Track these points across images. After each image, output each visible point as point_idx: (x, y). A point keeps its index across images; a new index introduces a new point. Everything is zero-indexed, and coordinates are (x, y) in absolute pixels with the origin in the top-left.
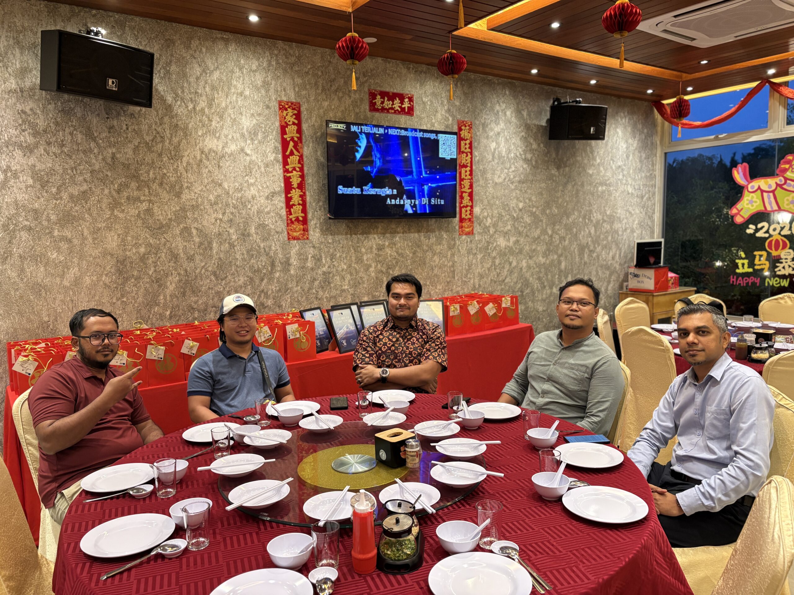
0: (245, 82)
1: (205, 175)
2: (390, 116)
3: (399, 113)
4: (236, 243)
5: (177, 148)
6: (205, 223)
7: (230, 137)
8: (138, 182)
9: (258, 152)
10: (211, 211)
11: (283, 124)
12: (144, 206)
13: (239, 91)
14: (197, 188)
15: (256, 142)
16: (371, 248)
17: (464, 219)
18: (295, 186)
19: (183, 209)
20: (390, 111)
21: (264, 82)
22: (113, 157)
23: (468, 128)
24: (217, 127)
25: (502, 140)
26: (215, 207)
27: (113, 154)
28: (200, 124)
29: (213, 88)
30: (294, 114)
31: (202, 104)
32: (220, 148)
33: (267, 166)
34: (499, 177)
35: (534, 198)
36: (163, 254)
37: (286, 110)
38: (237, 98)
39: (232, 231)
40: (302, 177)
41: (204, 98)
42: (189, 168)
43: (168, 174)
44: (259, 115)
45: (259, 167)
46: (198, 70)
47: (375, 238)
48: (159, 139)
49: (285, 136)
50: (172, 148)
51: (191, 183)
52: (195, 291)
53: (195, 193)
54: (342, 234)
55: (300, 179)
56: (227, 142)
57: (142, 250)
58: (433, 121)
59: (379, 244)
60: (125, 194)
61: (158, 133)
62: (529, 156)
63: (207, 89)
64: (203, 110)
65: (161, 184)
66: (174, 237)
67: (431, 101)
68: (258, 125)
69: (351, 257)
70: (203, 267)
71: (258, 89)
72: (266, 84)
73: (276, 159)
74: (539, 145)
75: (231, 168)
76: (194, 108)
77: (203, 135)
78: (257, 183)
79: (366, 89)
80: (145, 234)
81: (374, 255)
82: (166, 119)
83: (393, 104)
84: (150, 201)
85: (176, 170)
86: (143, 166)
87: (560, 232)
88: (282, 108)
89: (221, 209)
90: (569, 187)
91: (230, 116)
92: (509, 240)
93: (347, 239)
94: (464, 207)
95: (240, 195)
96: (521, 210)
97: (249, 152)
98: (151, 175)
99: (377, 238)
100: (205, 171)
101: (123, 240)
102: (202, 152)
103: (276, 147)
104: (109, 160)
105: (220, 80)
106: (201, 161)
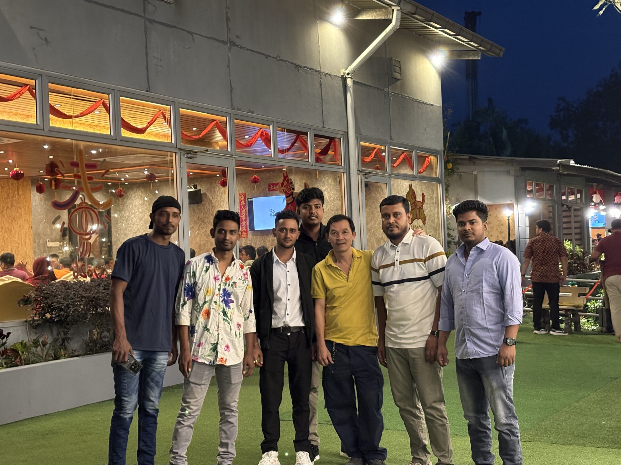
11: (240, 201)
18: (244, 220)
20: (276, 190)
28: (218, 204)
30: (244, 197)
37: (241, 196)
40: (246, 217)
41: (219, 197)
49: (241, 205)
61: (208, 209)
64: (219, 200)
79: (267, 184)
82: (210, 204)
83: (277, 187)
104: (198, 218)
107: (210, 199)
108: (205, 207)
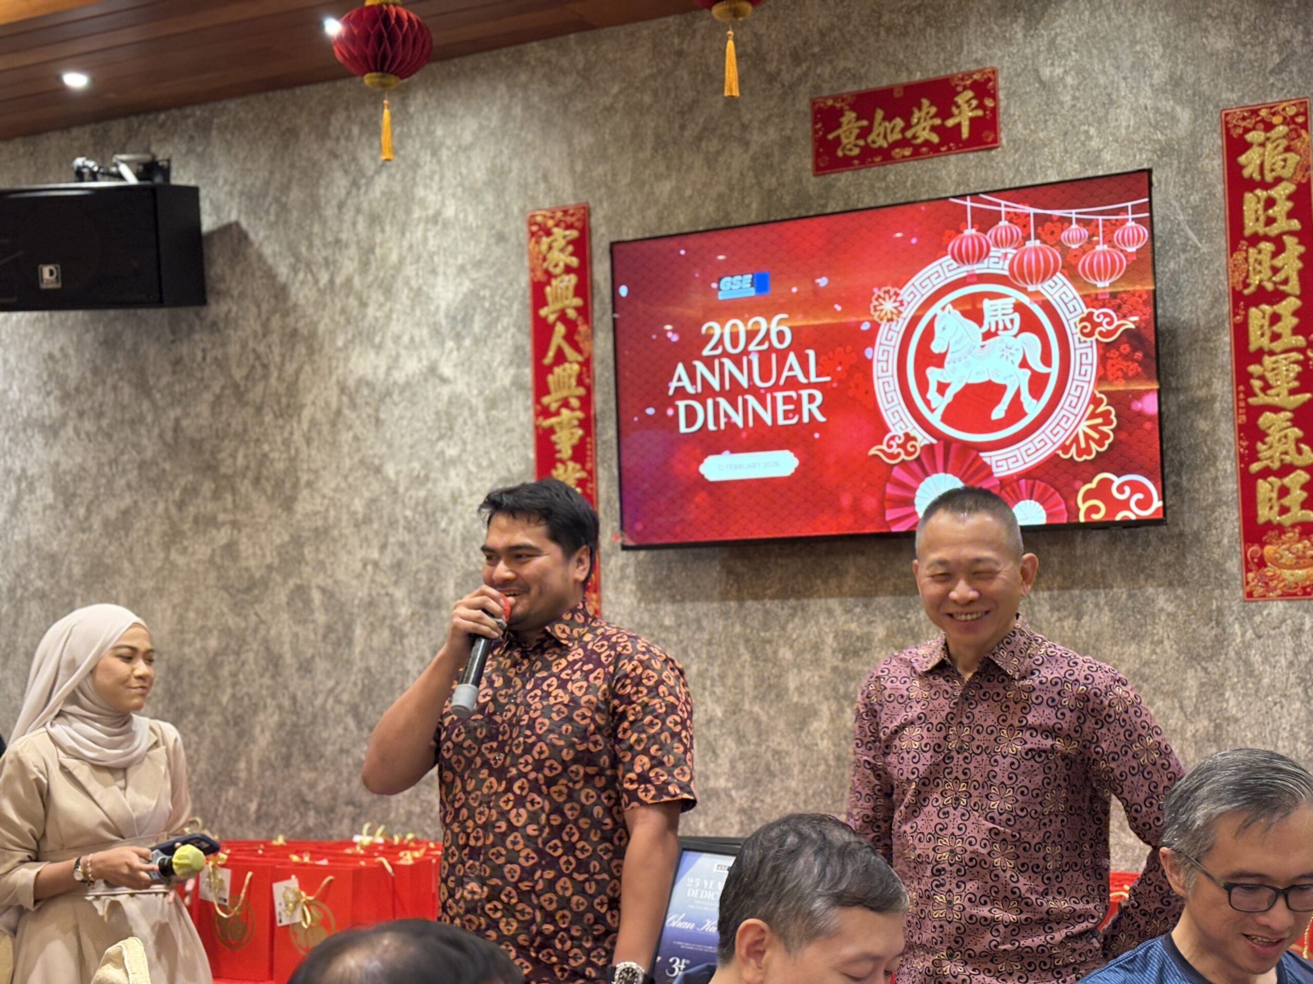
0: (445, 183)
1: (345, 449)
2: (893, 172)
3: (934, 149)
4: (407, 628)
5: (292, 389)
6: (341, 575)
7: (406, 339)
8: (215, 480)
9: (470, 368)
10: (354, 541)
11: (540, 276)
12: (223, 536)
13: (431, 212)
14: (329, 483)
15: (467, 342)
16: (817, 648)
17: (1269, 525)
18: (566, 451)
19: (297, 541)
20: (897, 152)
21: (492, 171)
22: (177, 428)
23: (1281, 131)
24: (376, 319)
26: (365, 530)
27: (177, 421)
28: (342, 320)
29: (374, 220)
30: (570, 242)
31: (349, 265)
32: (381, 372)
33: (492, 404)
36: (251, 656)
37: (548, 233)
38: (426, 230)
39: (399, 593)
40: (587, 424)
41: (353, 251)
42: (314, 434)
43: (272, 455)
44: (478, 265)
45: (473, 411)
46: (341, 183)
47: (830, 612)
48: (259, 371)
49: (543, 312)
50: (282, 389)
51: (316, 472)
52: (311, 756)
53: (324, 497)
54: (709, 598)
55: (580, 432)
56: (398, 355)
57: (213, 643)
58: (1095, 143)
59: (848, 634)
60: (191, 510)
61: (258, 357)
63: (361, 226)
64: (349, 281)
65: (257, 481)
66: (275, 612)
67: (1080, 71)
68: (473, 294)
69: (739, 676)
70: (331, 691)
71: (475, 194)
72: (497, 175)
73: (517, 383)
75: (405, 422)
76: (331, 281)
77: (346, 347)
78: (465, 457)
80: (220, 604)
81: (827, 673)
82: (276, 322)
83: (908, 126)
84: (235, 524)
85: (287, 443)
86: (226, 442)
88: (540, 231)
89: (377, 533)
91: (407, 283)
93: (725, 615)
94: (1265, 473)
95: (422, 494)
97: (447, 370)
98: (240, 461)
99: (838, 610)
100: (346, 437)
101: (181, 619)
102: (343, 389)
103: (517, 348)
104: (169, 436)
105: (388, 195)
106: (339, 412)
107: (270, 275)
108: (234, 349)
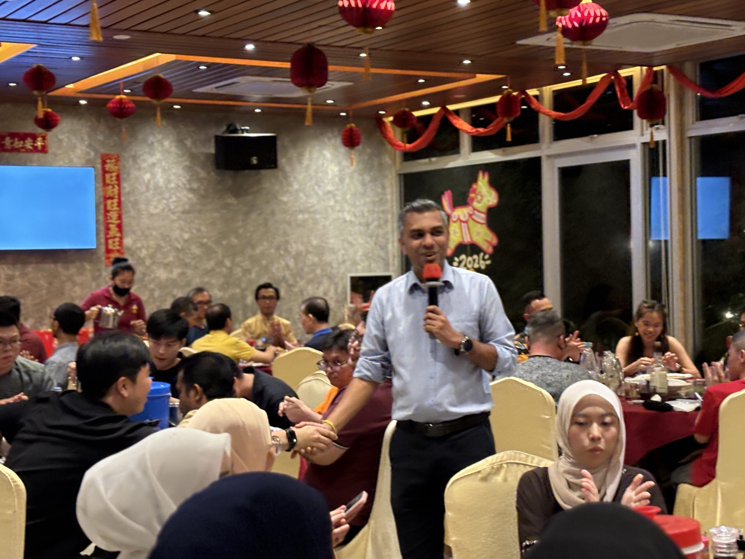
2: (20, 155)
17: (111, 249)
20: (21, 150)
23: (113, 161)
25: (158, 171)
34: (156, 207)
35: (203, 229)
47: (3, 268)
58: (72, 156)
59: (8, 274)
62: (195, 186)
74: (209, 173)
83: (24, 144)
87: (243, 264)
90: (254, 216)
92: (171, 272)
94: (111, 238)
96: (186, 241)
99: (5, 268)
